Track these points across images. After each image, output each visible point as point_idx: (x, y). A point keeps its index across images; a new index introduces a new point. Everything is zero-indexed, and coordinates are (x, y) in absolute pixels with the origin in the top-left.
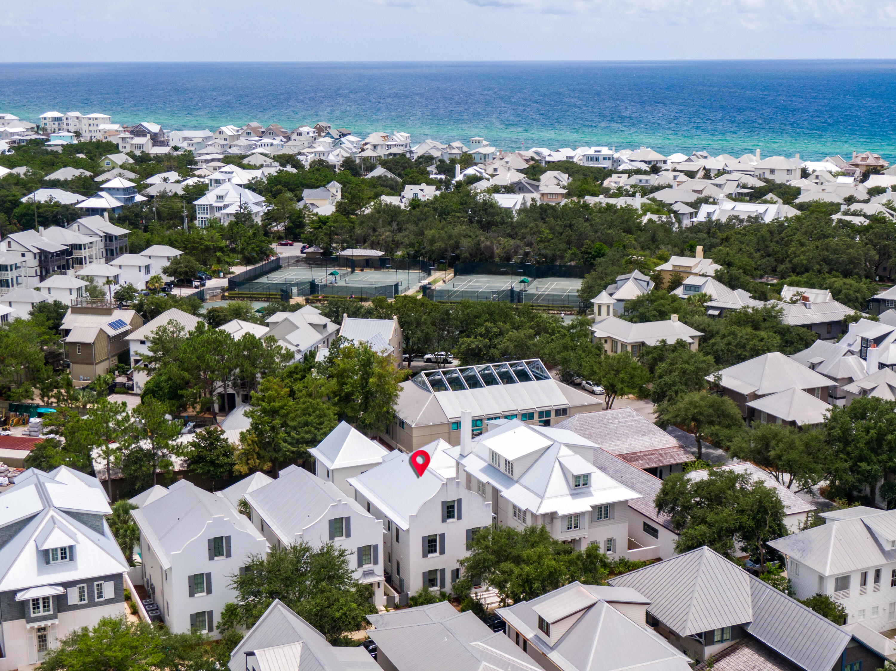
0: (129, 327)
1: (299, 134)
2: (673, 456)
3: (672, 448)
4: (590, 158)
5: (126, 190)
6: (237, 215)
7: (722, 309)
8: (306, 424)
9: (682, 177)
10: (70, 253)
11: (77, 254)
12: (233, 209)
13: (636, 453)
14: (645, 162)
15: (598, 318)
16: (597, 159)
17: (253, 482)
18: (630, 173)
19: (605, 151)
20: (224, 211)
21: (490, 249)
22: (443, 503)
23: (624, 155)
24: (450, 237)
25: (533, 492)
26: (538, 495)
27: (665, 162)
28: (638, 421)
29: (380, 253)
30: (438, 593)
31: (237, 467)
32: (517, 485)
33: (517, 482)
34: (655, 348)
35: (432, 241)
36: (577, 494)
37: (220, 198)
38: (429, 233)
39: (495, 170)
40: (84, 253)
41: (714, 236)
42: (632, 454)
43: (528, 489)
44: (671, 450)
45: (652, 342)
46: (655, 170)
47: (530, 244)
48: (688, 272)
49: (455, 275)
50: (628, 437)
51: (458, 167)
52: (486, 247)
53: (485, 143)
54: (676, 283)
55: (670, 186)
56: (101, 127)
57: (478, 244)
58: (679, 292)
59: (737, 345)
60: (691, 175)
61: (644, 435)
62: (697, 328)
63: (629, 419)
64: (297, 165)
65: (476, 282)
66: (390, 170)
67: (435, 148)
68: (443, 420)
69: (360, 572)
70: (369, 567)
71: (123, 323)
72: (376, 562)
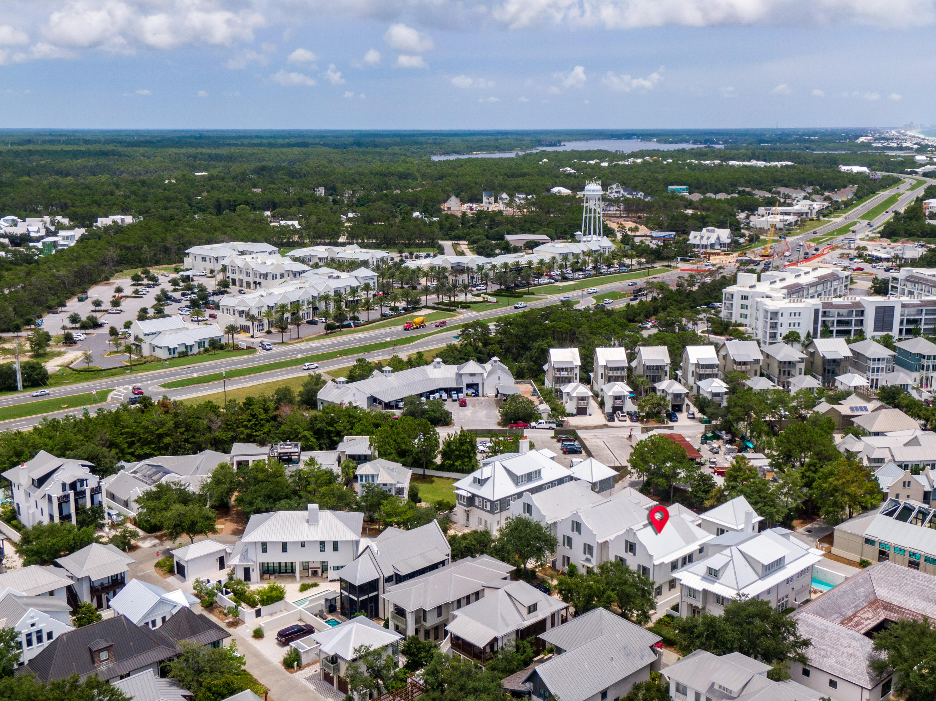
22: (627, 541)
31: (706, 502)
36: (707, 579)
50: (909, 595)
61: (924, 600)
68: (859, 533)
69: (584, 557)
70: (589, 556)
71: (866, 409)
72: (592, 556)
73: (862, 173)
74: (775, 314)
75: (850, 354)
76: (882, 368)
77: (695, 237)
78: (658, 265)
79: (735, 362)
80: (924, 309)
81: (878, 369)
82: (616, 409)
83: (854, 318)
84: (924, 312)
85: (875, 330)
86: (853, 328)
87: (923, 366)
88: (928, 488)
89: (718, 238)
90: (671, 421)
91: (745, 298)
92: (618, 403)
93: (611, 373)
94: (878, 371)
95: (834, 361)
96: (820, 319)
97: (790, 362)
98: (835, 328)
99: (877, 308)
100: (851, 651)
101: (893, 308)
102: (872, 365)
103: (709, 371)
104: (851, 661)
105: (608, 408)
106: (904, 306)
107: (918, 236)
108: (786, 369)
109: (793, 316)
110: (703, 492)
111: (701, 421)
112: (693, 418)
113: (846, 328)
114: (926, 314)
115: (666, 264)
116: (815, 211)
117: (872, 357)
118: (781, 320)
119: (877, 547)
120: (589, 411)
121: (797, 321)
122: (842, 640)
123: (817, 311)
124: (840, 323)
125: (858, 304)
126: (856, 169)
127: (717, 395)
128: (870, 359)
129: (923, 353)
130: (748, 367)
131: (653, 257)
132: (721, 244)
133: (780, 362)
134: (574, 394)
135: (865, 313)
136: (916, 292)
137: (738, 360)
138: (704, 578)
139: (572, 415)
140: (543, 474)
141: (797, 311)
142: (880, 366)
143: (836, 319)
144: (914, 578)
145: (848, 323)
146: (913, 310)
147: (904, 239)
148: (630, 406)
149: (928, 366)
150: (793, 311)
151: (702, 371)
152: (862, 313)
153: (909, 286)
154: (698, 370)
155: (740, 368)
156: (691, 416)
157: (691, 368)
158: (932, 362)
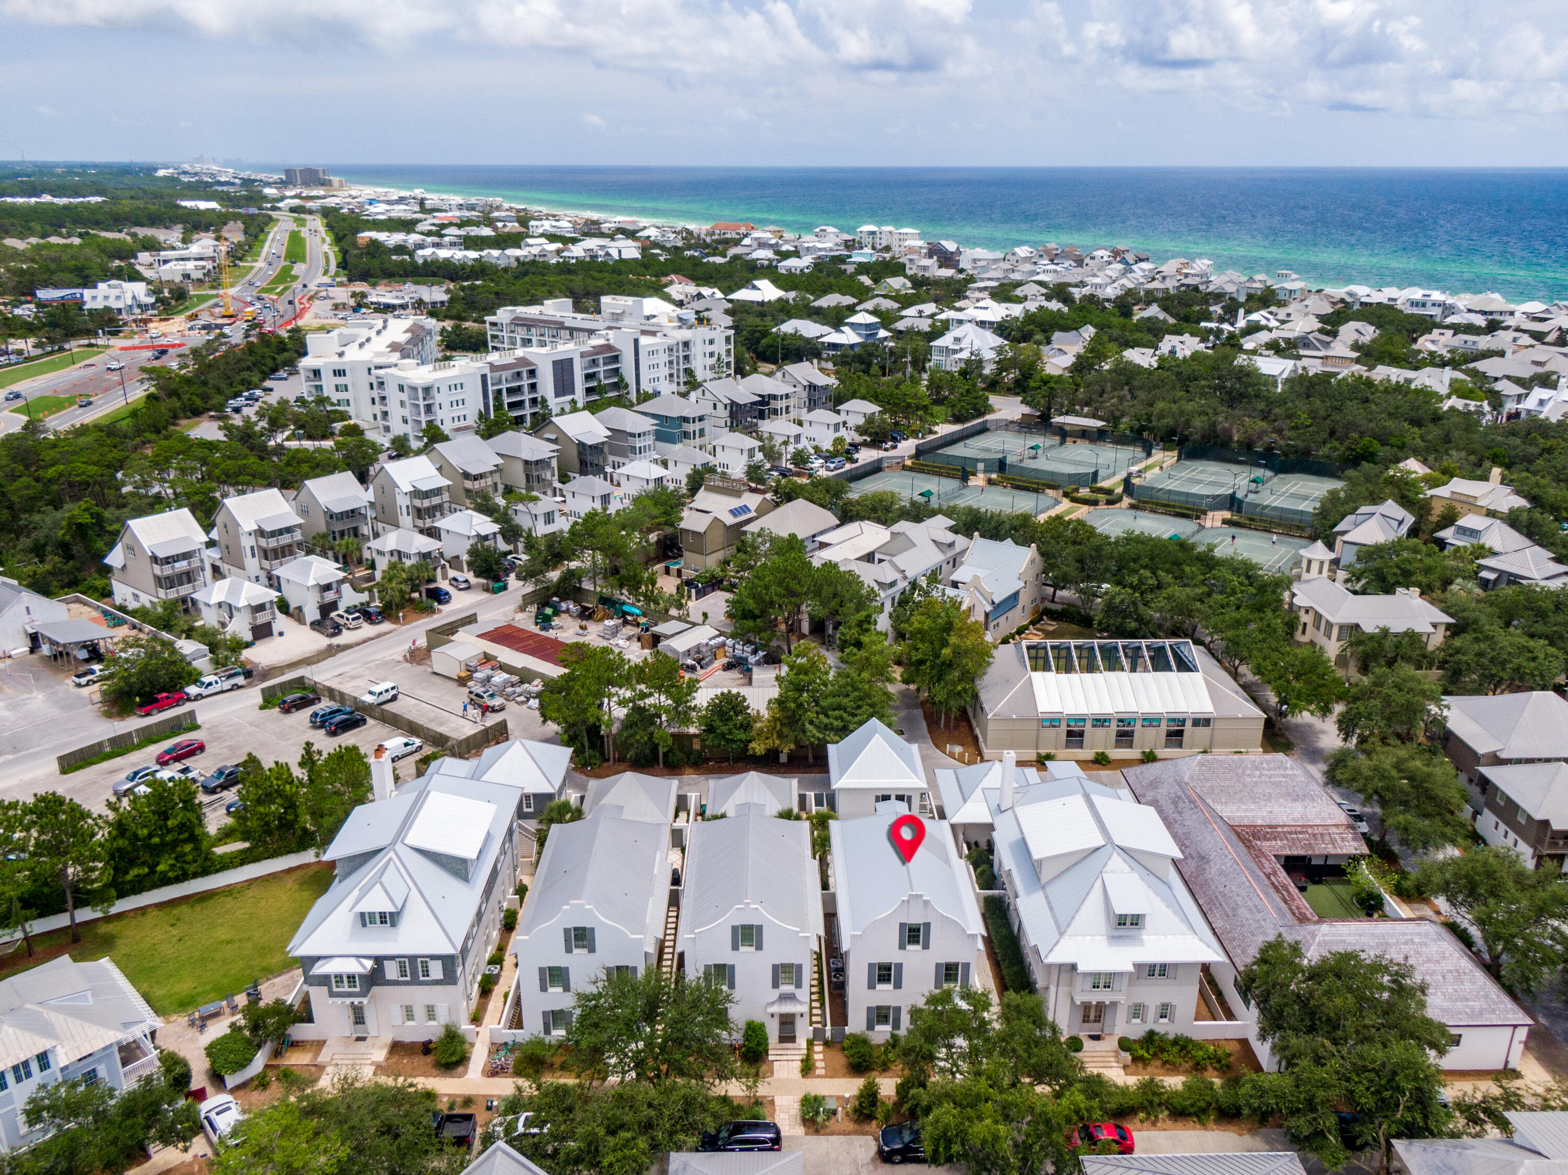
0: (753, 514)
1: (1093, 258)
2: (1333, 842)
3: (1336, 826)
4: (1415, 304)
5: (868, 326)
6: (968, 362)
7: (1501, 573)
8: (839, 707)
9: (1526, 340)
10: (768, 403)
11: (774, 404)
12: (965, 355)
13: (1276, 827)
14: (1484, 313)
15: (1305, 576)
16: (1424, 305)
17: (743, 785)
18: (1457, 329)
19: (1437, 296)
20: (957, 356)
21: (1228, 432)
22: (902, 926)
23: (1462, 301)
24: (1182, 412)
25: (1054, 917)
26: (1058, 927)
27: (1512, 313)
28: (1292, 777)
29: (1100, 424)
30: (888, 1036)
31: (753, 745)
32: (1040, 894)
33: (1043, 888)
34: (1372, 637)
35: (1161, 416)
36: (1119, 937)
37: (957, 340)
38: (1160, 405)
39: (1289, 315)
40: (780, 404)
41: (1533, 443)
42: (1270, 827)
43: (1051, 909)
44: (1334, 830)
45: (1369, 627)
46: (1493, 327)
47: (1279, 431)
48: (1471, 504)
49: (1179, 459)
50: (1269, 800)
51: (1241, 312)
52: (1225, 430)
53: (1294, 276)
54: (1449, 519)
55: (1501, 354)
56: (907, 243)
57: (1214, 425)
58: (1447, 534)
59: (1492, 660)
60: (1539, 337)
61: (1294, 800)
62: (1446, 611)
63: (1278, 772)
64: (1066, 299)
65: (1202, 472)
66: (1165, 309)
67: (1231, 281)
69: (776, 994)
70: (787, 988)
71: (748, 509)
72: (799, 985)
73: (213, 210)
74: (427, 390)
75: (609, 433)
76: (650, 446)
77: (94, 298)
78: (74, 345)
79: (467, 476)
80: (601, 357)
81: (645, 447)
82: (326, 609)
83: (525, 382)
84: (601, 361)
85: (557, 396)
86: (526, 397)
87: (686, 433)
88: (989, 608)
89: (134, 297)
91: (339, 373)
92: (330, 596)
93: (273, 543)
94: (645, 451)
95: (596, 447)
96: (490, 388)
97: (542, 461)
98: (506, 400)
99: (553, 363)
101: (572, 360)
102: (638, 443)
103: (436, 500)
104: (1467, 985)
105: (312, 613)
106: (583, 355)
108: (539, 473)
109: (453, 391)
111: (487, 590)
112: (469, 588)
113: (518, 399)
114: (604, 364)
115: (86, 342)
116: (223, 254)
118: (438, 398)
120: (276, 628)
121: (460, 398)
123: (484, 377)
124: (511, 391)
125: (523, 361)
126: (203, 205)
127: (486, 538)
129: (685, 415)
130: (489, 481)
131: (58, 333)
132: (139, 306)
133: (526, 462)
134: (242, 603)
135: (539, 373)
136: (534, 340)
137: (474, 471)
138: (1112, 939)
139: (248, 645)
141: (458, 382)
142: (647, 443)
143: (504, 386)
145: (518, 390)
148: (350, 597)
149: (694, 432)
150: (452, 383)
151: (426, 503)
152: (532, 373)
153: (521, 333)
154: (418, 503)
155: (477, 485)
156: (463, 586)
157: (403, 502)
158: (697, 426)
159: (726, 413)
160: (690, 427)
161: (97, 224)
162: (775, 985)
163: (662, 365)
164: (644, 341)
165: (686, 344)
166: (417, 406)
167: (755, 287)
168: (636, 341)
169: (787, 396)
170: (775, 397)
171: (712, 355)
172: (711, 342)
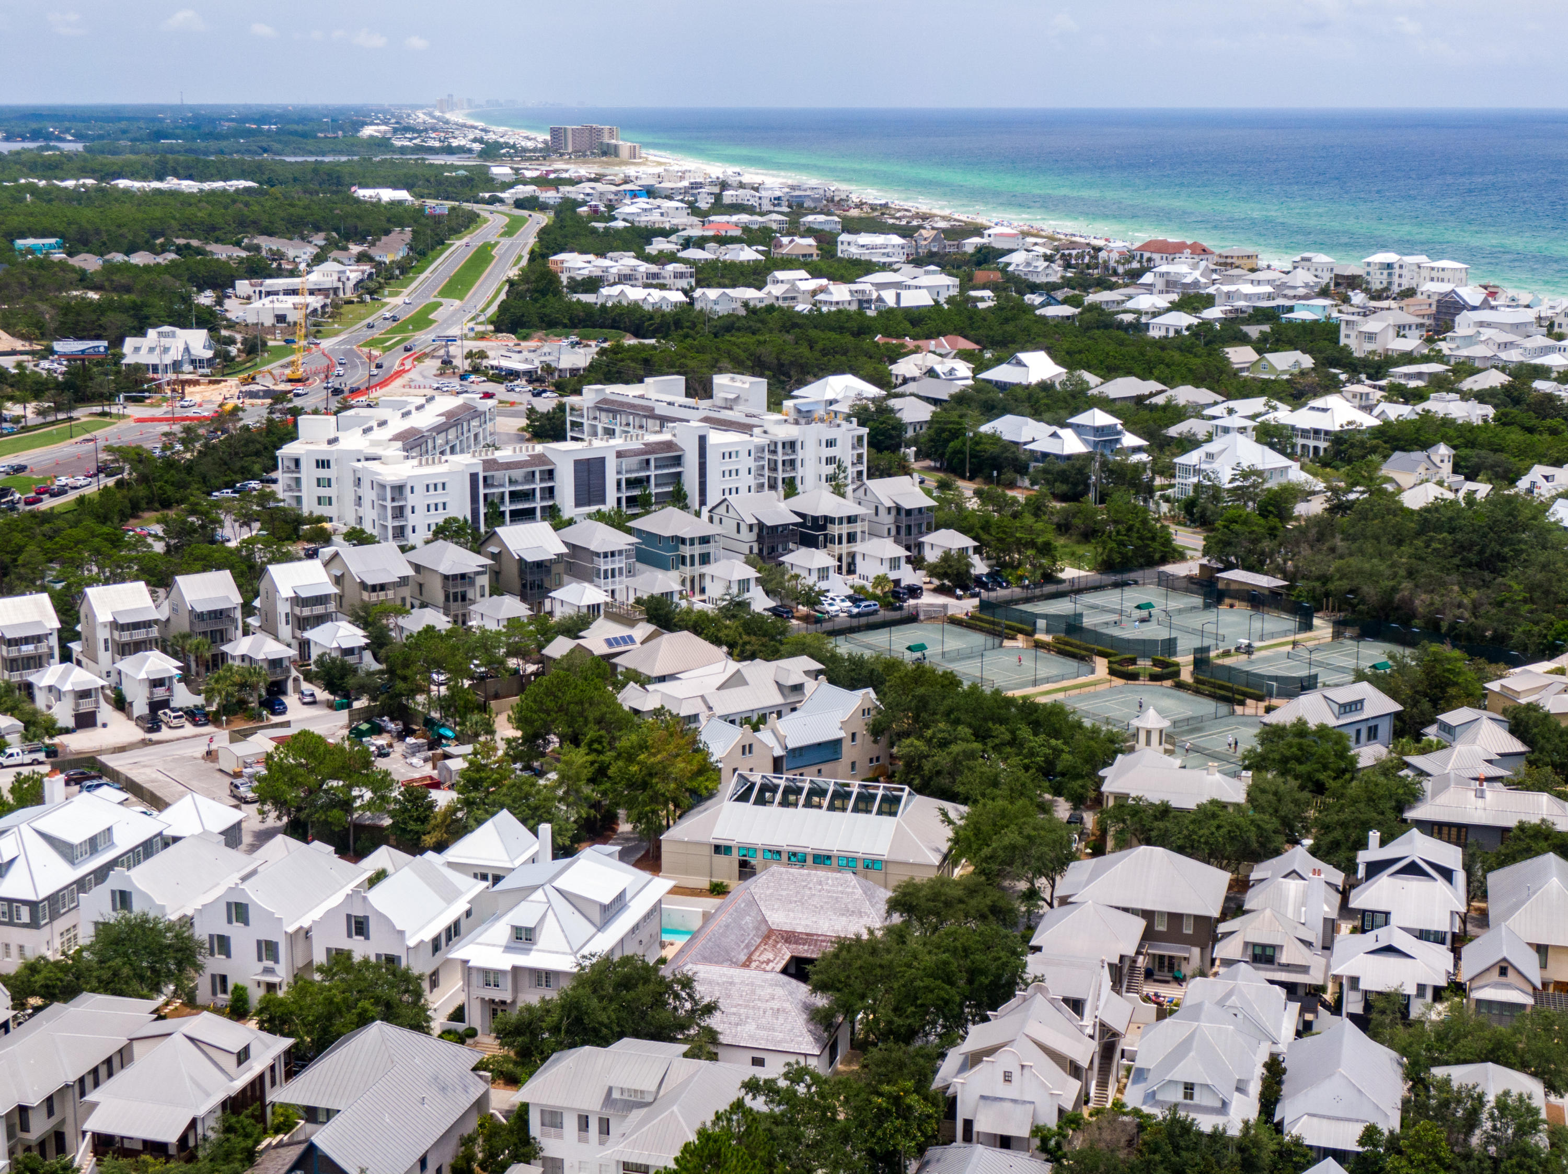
5: (1098, 430)
10: (824, 528)
15: (1137, 747)
22: (348, 916)
28: (847, 894)
31: (426, 838)
36: (511, 948)
37: (1210, 456)
40: (838, 530)
49: (1335, 633)
50: (818, 912)
52: (1405, 599)
57: (1392, 593)
58: (1432, 730)
61: (843, 915)
63: (839, 888)
68: (703, 839)
69: (260, 967)
70: (270, 964)
71: (631, 639)
72: (276, 961)
73: (400, 203)
74: (399, 489)
75: (565, 550)
76: (621, 569)
77: (137, 349)
78: (82, 413)
79: (364, 586)
80: (652, 457)
81: (613, 570)
82: (156, 706)
83: (538, 486)
84: (652, 463)
85: (578, 504)
86: (538, 504)
87: (684, 558)
88: (778, 752)
89: (187, 349)
90: (274, 713)
91: (323, 464)
92: (160, 693)
93: (126, 637)
94: (613, 576)
95: (539, 565)
96: (482, 491)
97: (463, 576)
98: (507, 507)
99: (577, 463)
100: (775, 1005)
101: (602, 460)
102: (604, 565)
103: (319, 610)
104: (781, 1020)
105: (140, 708)
106: (619, 455)
107: (565, 326)
108: (459, 590)
109: (432, 491)
110: (416, 820)
111: (331, 706)
112: (314, 703)
113: (526, 506)
114: (656, 467)
115: (98, 409)
116: (350, 284)
117: (601, 550)
118: (411, 500)
119: (735, 856)
120: (100, 719)
121: (440, 501)
122: (759, 991)
123: (474, 477)
124: (515, 496)
125: (541, 460)
126: (387, 195)
127: (350, 651)
128: (598, 555)
129: (680, 534)
130: (391, 594)
131: (67, 396)
132: (193, 362)
133: (446, 577)
134: (67, 687)
135: (557, 474)
136: (618, 430)
137: (370, 582)
138: (508, 949)
139: (67, 731)
140: (116, 836)
141: (439, 481)
142: (616, 566)
143: (507, 489)
144: (820, 883)
145: (528, 495)
146: (634, 461)
147: (541, 334)
148: (183, 697)
149: (692, 557)
150: (431, 482)
151: (306, 612)
152: (550, 474)
153: (605, 420)
154: (297, 610)
155: (374, 597)
156: (308, 699)
157: (283, 609)
158: (697, 550)
159: (753, 536)
160: (686, 550)
161: (212, 232)
162: (260, 959)
163: (743, 472)
164: (716, 438)
165: (791, 445)
166: (385, 507)
167: (1020, 363)
168: (702, 439)
169: (851, 520)
170: (832, 520)
171: (830, 461)
172: (830, 443)
